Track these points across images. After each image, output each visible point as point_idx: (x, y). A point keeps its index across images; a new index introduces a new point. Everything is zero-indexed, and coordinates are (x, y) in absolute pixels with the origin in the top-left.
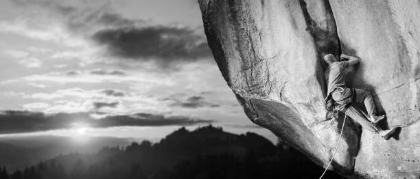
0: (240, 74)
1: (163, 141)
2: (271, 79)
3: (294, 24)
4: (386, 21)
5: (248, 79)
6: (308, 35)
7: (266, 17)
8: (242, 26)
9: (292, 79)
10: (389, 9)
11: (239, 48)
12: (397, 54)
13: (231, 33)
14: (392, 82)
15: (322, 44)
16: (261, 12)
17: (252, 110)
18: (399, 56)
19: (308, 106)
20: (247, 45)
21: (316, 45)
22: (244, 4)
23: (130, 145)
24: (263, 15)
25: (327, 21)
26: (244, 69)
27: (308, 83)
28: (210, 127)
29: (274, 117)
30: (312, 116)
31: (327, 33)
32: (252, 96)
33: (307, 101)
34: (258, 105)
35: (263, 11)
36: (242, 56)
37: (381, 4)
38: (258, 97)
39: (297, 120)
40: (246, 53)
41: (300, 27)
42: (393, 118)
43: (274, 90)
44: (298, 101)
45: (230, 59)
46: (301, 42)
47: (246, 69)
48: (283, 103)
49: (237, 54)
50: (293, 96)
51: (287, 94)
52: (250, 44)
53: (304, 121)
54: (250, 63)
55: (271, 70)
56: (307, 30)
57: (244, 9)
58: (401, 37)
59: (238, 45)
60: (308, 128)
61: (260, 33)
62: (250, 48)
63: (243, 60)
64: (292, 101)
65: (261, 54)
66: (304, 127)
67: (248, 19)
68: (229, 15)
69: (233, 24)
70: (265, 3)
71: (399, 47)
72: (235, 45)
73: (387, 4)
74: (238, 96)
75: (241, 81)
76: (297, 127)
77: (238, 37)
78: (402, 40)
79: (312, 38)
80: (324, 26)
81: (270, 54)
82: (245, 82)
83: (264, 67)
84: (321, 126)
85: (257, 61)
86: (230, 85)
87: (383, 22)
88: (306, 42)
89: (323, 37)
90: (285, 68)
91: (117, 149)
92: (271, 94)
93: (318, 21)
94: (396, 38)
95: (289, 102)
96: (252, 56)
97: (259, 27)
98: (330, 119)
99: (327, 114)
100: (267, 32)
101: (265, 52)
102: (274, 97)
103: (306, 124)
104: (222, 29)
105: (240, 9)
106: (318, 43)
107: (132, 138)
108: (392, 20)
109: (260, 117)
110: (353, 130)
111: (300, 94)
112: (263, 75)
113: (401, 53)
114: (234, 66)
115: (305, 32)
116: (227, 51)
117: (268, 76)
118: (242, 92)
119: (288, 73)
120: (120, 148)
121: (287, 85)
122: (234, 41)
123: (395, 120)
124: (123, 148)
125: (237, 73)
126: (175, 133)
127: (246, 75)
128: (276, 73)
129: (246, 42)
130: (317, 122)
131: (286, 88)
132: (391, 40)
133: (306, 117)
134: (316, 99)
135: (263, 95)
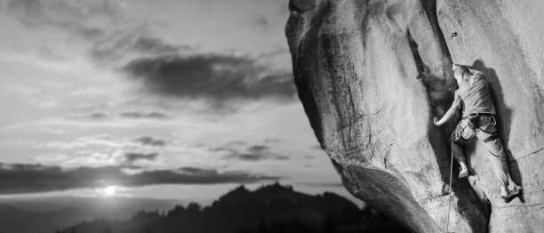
0: (336, 133)
1: (215, 203)
2: (374, 140)
3: (402, 70)
4: (517, 66)
5: (346, 139)
6: (419, 85)
7: (368, 63)
8: (339, 74)
9: (399, 140)
10: (520, 51)
11: (335, 102)
12: (533, 108)
13: (326, 82)
14: (527, 146)
15: (437, 96)
16: (362, 55)
17: (351, 180)
18: (537, 111)
19: (419, 176)
20: (345, 97)
21: (430, 98)
22: (341, 46)
23: (173, 208)
24: (365, 60)
25: (444, 66)
26: (341, 127)
27: (418, 146)
28: (277, 185)
29: (379, 190)
30: (424, 189)
31: (444, 82)
32: (350, 162)
33: (417, 170)
34: (358, 174)
35: (364, 54)
36: (338, 110)
37: (510, 45)
38: (358, 163)
39: (407, 194)
40: (343, 108)
41: (409, 74)
42: (530, 193)
43: (377, 154)
44: (407, 169)
45: (324, 114)
46: (410, 92)
47: (344, 127)
48: (388, 171)
49: (332, 108)
50: (400, 162)
51: (393, 160)
52: (348, 97)
53: (414, 196)
54: (348, 120)
55: (374, 128)
56: (418, 78)
57: (342, 52)
58: (537, 86)
59: (335, 97)
60: (420, 204)
61: (361, 83)
62: (348, 101)
63: (340, 115)
64: (399, 170)
65: (361, 108)
66: (415, 203)
67: (346, 65)
68: (324, 60)
69: (329, 71)
70: (368, 45)
71: (536, 99)
72: (330, 97)
73: (517, 44)
74: (334, 161)
75: (336, 142)
76: (408, 204)
77: (334, 87)
78: (539, 91)
79: (424, 88)
80: (439, 73)
81: (372, 109)
82: (341, 144)
83: (365, 126)
84: (436, 203)
85: (356, 117)
86: (323, 147)
87: (514, 67)
88: (416, 94)
89: (438, 86)
90: (390, 126)
91: (156, 214)
92: (373, 159)
93: (432, 68)
94: (531, 87)
95: (396, 171)
96: (351, 111)
97: (360, 75)
98: (448, 194)
99: (444, 187)
100: (370, 81)
101: (366, 106)
102: (377, 164)
103: (417, 200)
104: (315, 77)
105: (337, 52)
106: (433, 94)
107: (175, 200)
108: (524, 65)
109: (361, 189)
110: (479, 209)
111: (409, 160)
112: (364, 135)
113: (538, 108)
114: (330, 122)
115: (417, 80)
116: (322, 105)
117: (370, 136)
118: (338, 157)
119: (394, 133)
120: (160, 213)
121: (394, 148)
122: (330, 93)
123: (533, 197)
124: (164, 212)
125: (331, 133)
126: (232, 194)
127: (343, 135)
128: (379, 133)
129: (344, 94)
130: (431, 197)
131: (392, 153)
132: (525, 90)
133: (417, 190)
134: (429, 168)
135: (364, 161)
